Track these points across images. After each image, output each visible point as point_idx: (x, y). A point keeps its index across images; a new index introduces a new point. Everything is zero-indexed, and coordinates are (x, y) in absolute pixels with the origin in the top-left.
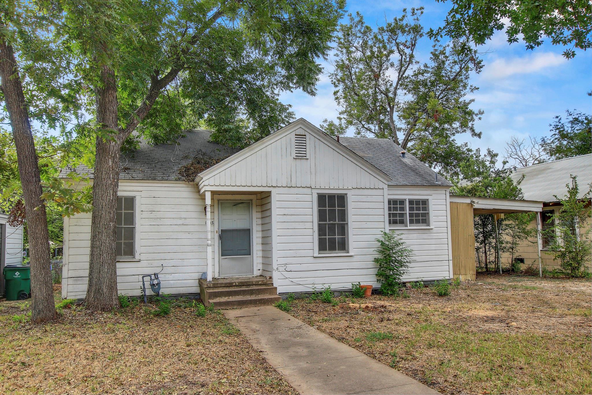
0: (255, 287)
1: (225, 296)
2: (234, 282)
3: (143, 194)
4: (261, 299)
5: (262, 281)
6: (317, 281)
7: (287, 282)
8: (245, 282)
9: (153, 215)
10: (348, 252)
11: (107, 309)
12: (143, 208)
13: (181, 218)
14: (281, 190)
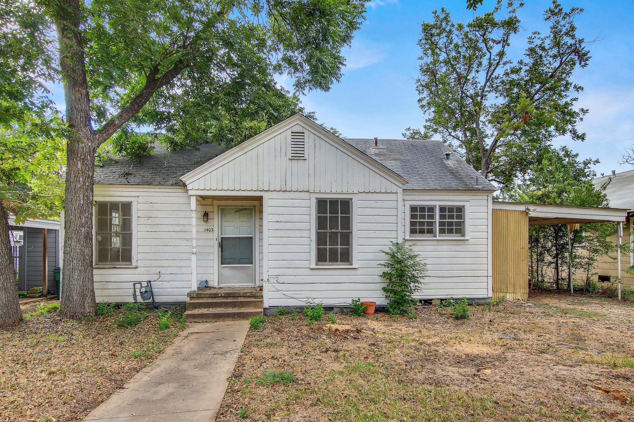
0: (240, 300)
1: (205, 308)
2: (219, 293)
3: (140, 200)
4: (240, 313)
5: (251, 293)
6: (314, 295)
7: (279, 294)
8: (231, 293)
9: (150, 222)
10: (352, 265)
11: (76, 317)
12: (141, 214)
13: (179, 225)
14: (274, 195)
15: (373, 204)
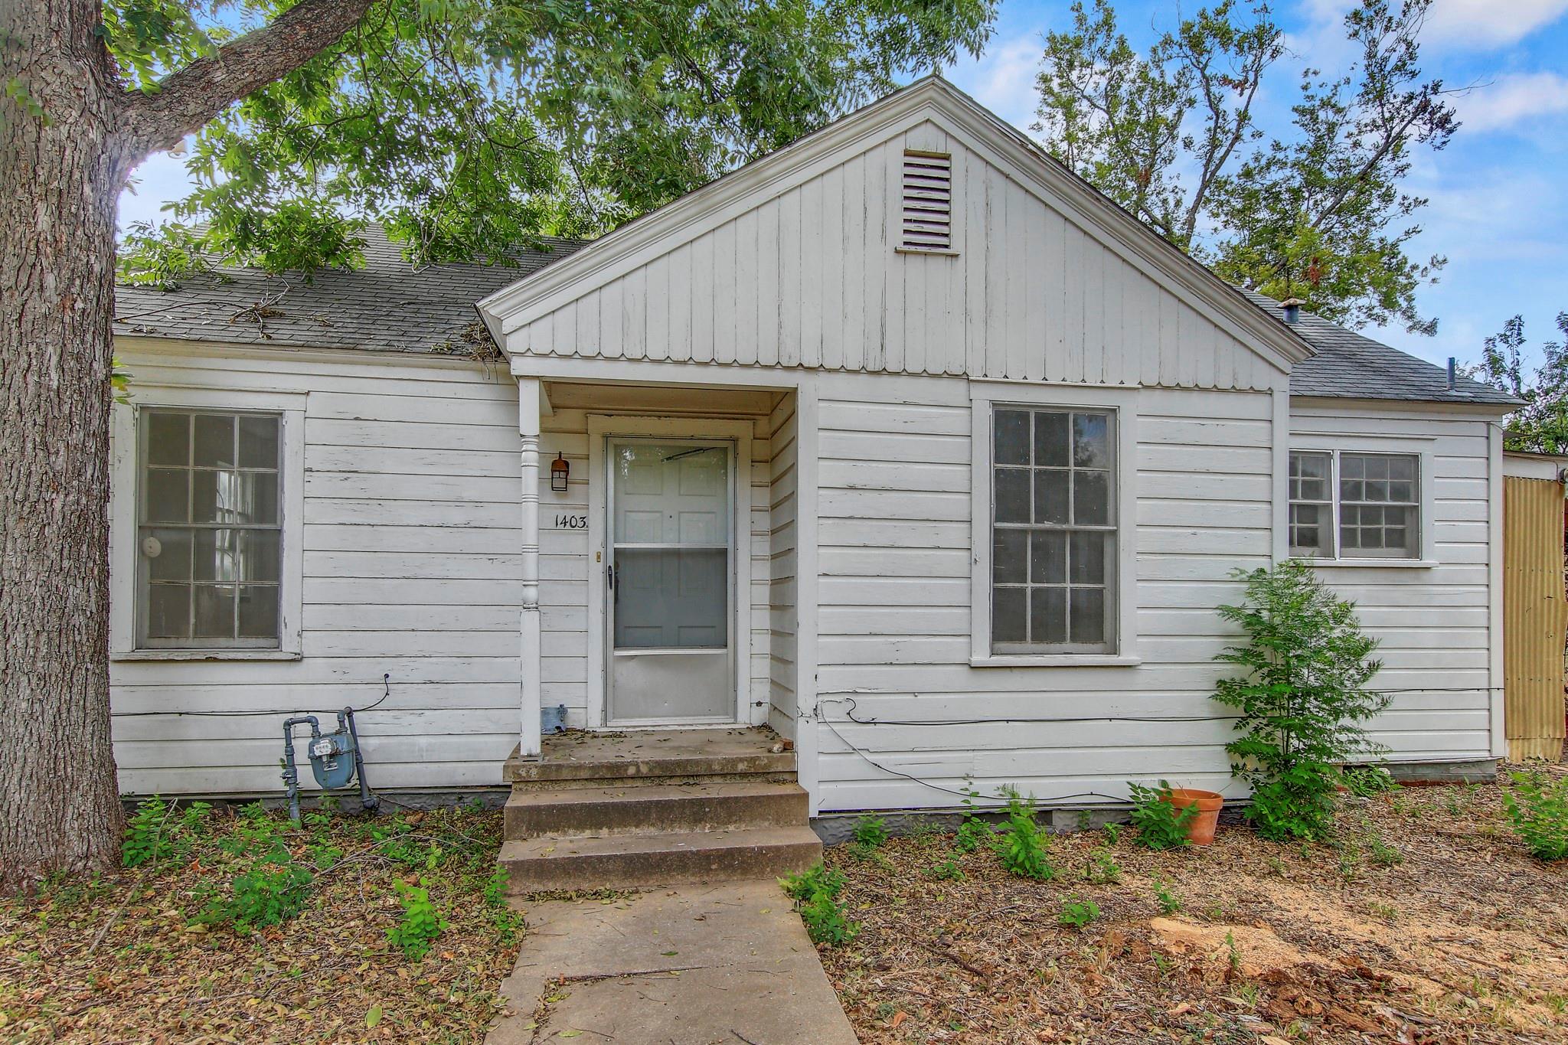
0: (717, 790)
1: (581, 826)
2: (630, 764)
3: (314, 405)
4: (730, 852)
5: (752, 760)
6: (983, 764)
7: (853, 765)
8: (678, 763)
9: (348, 488)
10: (1115, 651)
12: (316, 457)
13: (459, 502)
14: (840, 385)
15: (1189, 431)
